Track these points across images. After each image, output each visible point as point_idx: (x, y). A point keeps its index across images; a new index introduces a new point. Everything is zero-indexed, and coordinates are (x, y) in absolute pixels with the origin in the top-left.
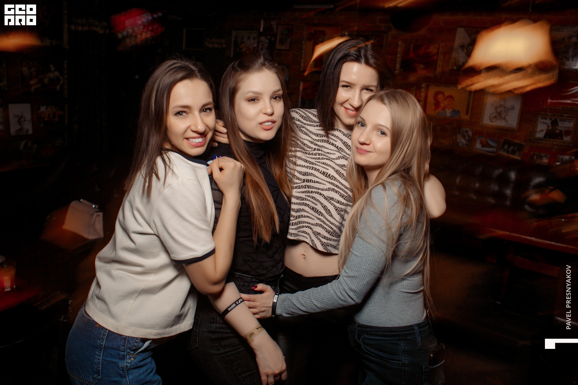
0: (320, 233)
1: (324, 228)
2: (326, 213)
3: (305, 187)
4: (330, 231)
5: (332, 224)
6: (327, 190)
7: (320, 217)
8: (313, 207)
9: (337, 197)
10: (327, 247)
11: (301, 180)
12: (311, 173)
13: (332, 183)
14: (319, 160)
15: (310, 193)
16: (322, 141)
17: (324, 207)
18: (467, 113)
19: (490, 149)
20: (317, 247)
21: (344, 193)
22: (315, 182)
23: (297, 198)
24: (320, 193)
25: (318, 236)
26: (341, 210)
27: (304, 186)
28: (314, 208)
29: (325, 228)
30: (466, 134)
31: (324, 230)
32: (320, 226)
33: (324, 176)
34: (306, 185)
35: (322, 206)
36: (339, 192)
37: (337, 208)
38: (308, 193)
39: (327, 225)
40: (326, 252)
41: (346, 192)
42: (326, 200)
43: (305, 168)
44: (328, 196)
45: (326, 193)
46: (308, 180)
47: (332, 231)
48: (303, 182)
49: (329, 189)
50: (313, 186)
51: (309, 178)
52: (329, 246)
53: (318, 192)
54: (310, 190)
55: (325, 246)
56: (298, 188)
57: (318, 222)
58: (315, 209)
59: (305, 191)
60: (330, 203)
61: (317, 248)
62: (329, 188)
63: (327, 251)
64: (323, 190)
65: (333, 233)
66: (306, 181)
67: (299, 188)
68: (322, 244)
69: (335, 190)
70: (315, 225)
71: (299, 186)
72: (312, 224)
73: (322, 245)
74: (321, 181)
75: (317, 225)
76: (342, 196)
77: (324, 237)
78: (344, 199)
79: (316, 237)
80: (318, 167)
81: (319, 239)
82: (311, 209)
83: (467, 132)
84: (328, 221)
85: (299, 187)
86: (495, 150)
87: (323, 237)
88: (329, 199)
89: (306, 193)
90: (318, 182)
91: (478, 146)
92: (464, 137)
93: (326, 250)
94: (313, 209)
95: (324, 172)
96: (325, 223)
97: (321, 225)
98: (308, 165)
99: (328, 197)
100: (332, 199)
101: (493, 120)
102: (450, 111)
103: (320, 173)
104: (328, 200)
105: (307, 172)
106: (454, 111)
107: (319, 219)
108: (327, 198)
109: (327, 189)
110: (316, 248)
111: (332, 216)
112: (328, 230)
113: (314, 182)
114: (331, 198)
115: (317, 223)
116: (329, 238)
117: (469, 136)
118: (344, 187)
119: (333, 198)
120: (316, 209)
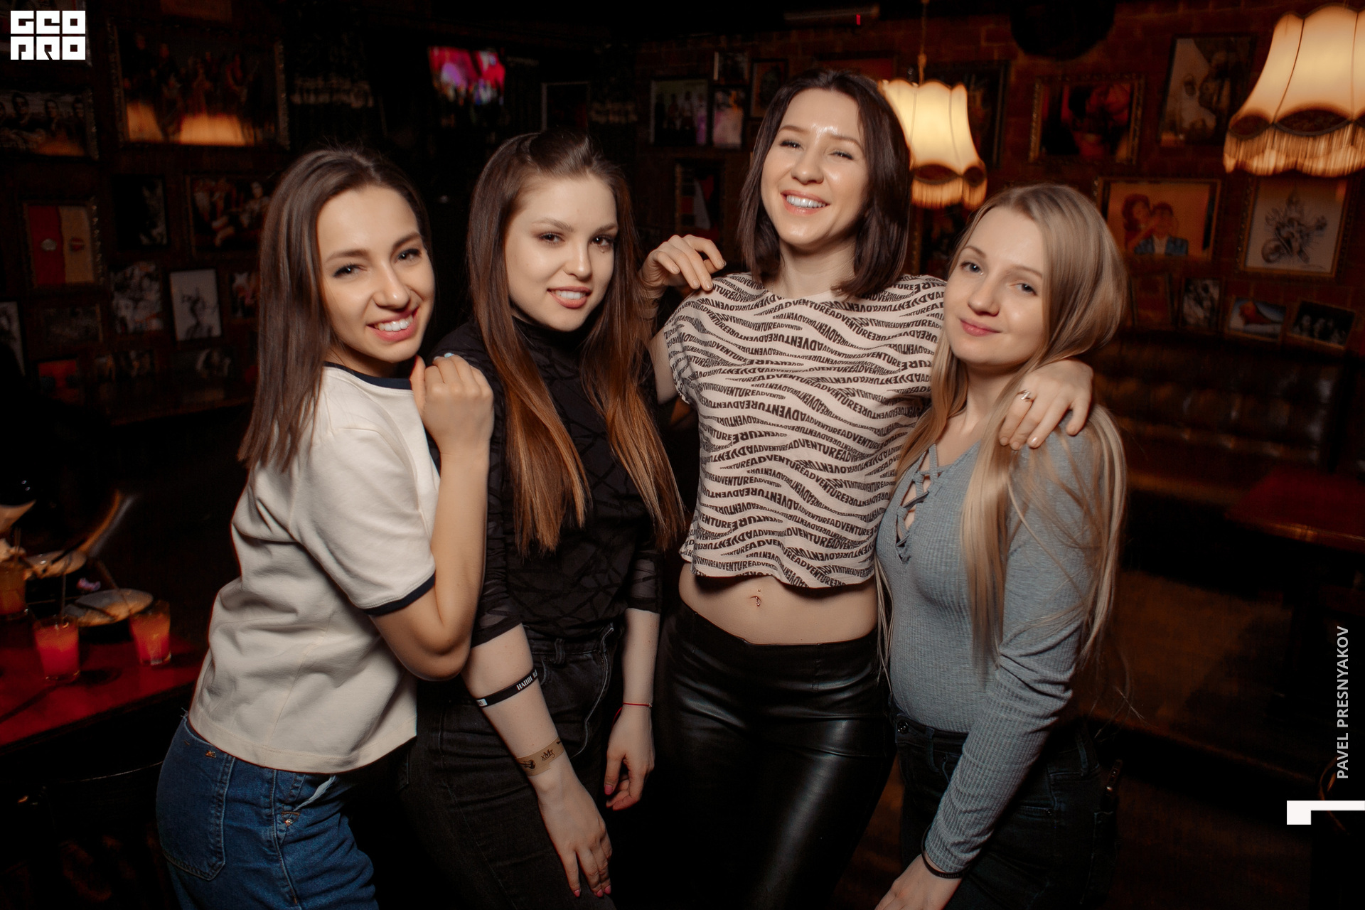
0: (801, 550)
1: (809, 536)
2: (804, 499)
3: (742, 452)
4: (824, 540)
5: (824, 522)
6: (792, 447)
7: (793, 512)
8: (772, 493)
9: (817, 456)
10: (828, 575)
11: (729, 439)
12: (748, 417)
13: (799, 429)
14: (761, 382)
15: (756, 463)
16: (769, 339)
17: (797, 487)
18: (1205, 245)
19: (1268, 328)
20: (804, 583)
21: (831, 445)
22: (761, 435)
23: (726, 481)
24: (780, 457)
25: (800, 557)
26: (835, 486)
27: (739, 452)
28: (776, 494)
29: (811, 535)
30: (1204, 294)
31: (811, 540)
32: (799, 532)
33: (778, 417)
34: (743, 448)
35: (792, 487)
36: (820, 445)
37: (824, 483)
38: (752, 464)
39: (813, 527)
40: (829, 586)
41: (836, 441)
42: (797, 469)
43: (732, 407)
44: (798, 461)
45: (792, 455)
46: (746, 434)
47: (828, 537)
48: (734, 443)
49: (795, 444)
50: (760, 446)
51: (747, 428)
52: (830, 572)
53: (775, 456)
54: (756, 455)
55: (822, 574)
56: (725, 457)
57: (792, 524)
58: (778, 497)
59: (744, 462)
60: (806, 474)
61: (806, 585)
62: (795, 441)
63: (831, 585)
64: (783, 448)
65: (832, 541)
66: (742, 439)
67: (729, 458)
68: (813, 572)
69: (810, 443)
70: (785, 535)
71: (728, 452)
72: (780, 534)
73: (816, 574)
74: (775, 430)
75: (789, 532)
76: (830, 452)
77: (816, 557)
78: (837, 458)
79: (796, 561)
80: (759, 399)
81: (803, 564)
82: (768, 498)
83: (1206, 289)
84: (813, 517)
85: (728, 455)
86: (1278, 328)
87: (812, 557)
88: (802, 466)
89: (747, 466)
90: (767, 434)
91: (1236, 322)
92: (1199, 302)
93: (827, 582)
94: (773, 497)
95: (774, 406)
96: (808, 525)
97: (800, 530)
98: (738, 399)
99: (798, 463)
100: (808, 464)
101: (1272, 258)
102: (1164, 240)
103: (768, 410)
104: (800, 470)
105: (739, 417)
106: (1173, 241)
107: (791, 517)
108: (798, 465)
109: (791, 443)
110: (804, 586)
111: (818, 504)
112: (819, 537)
113: (759, 436)
114: (806, 463)
115: (789, 529)
116: (827, 555)
117: (1212, 300)
118: (829, 431)
119: (810, 462)
120: (780, 495)
